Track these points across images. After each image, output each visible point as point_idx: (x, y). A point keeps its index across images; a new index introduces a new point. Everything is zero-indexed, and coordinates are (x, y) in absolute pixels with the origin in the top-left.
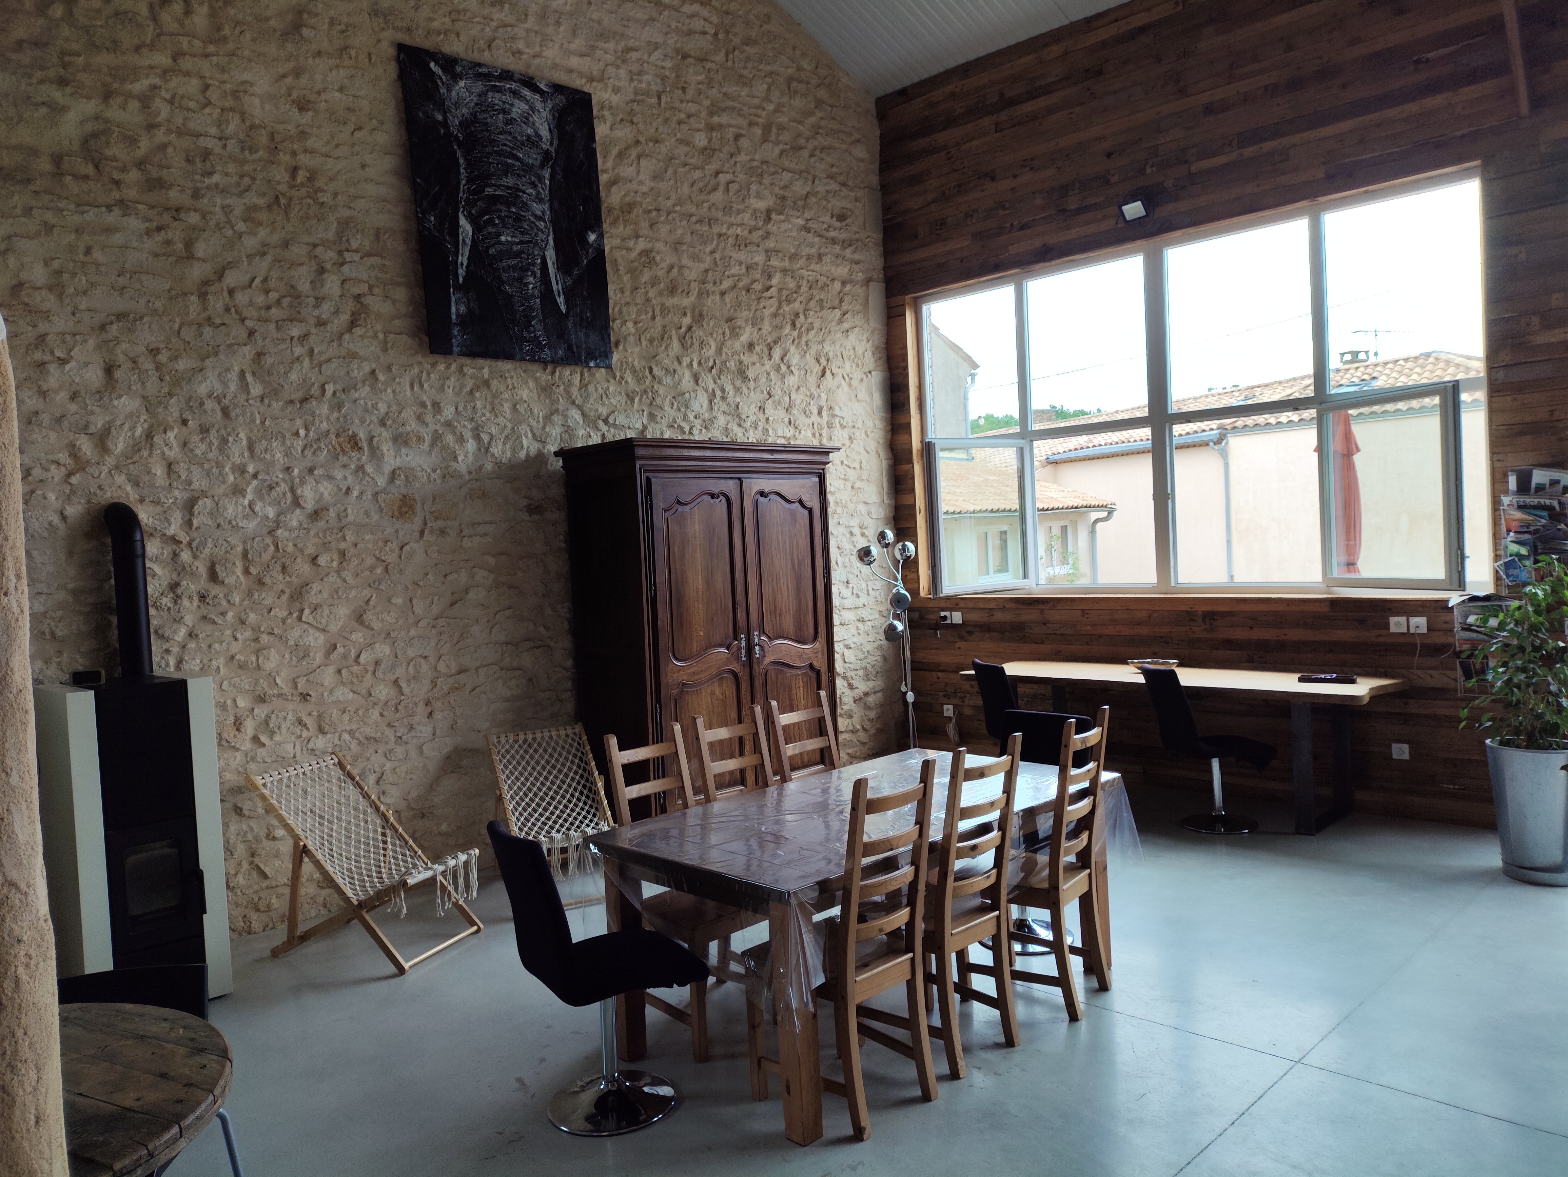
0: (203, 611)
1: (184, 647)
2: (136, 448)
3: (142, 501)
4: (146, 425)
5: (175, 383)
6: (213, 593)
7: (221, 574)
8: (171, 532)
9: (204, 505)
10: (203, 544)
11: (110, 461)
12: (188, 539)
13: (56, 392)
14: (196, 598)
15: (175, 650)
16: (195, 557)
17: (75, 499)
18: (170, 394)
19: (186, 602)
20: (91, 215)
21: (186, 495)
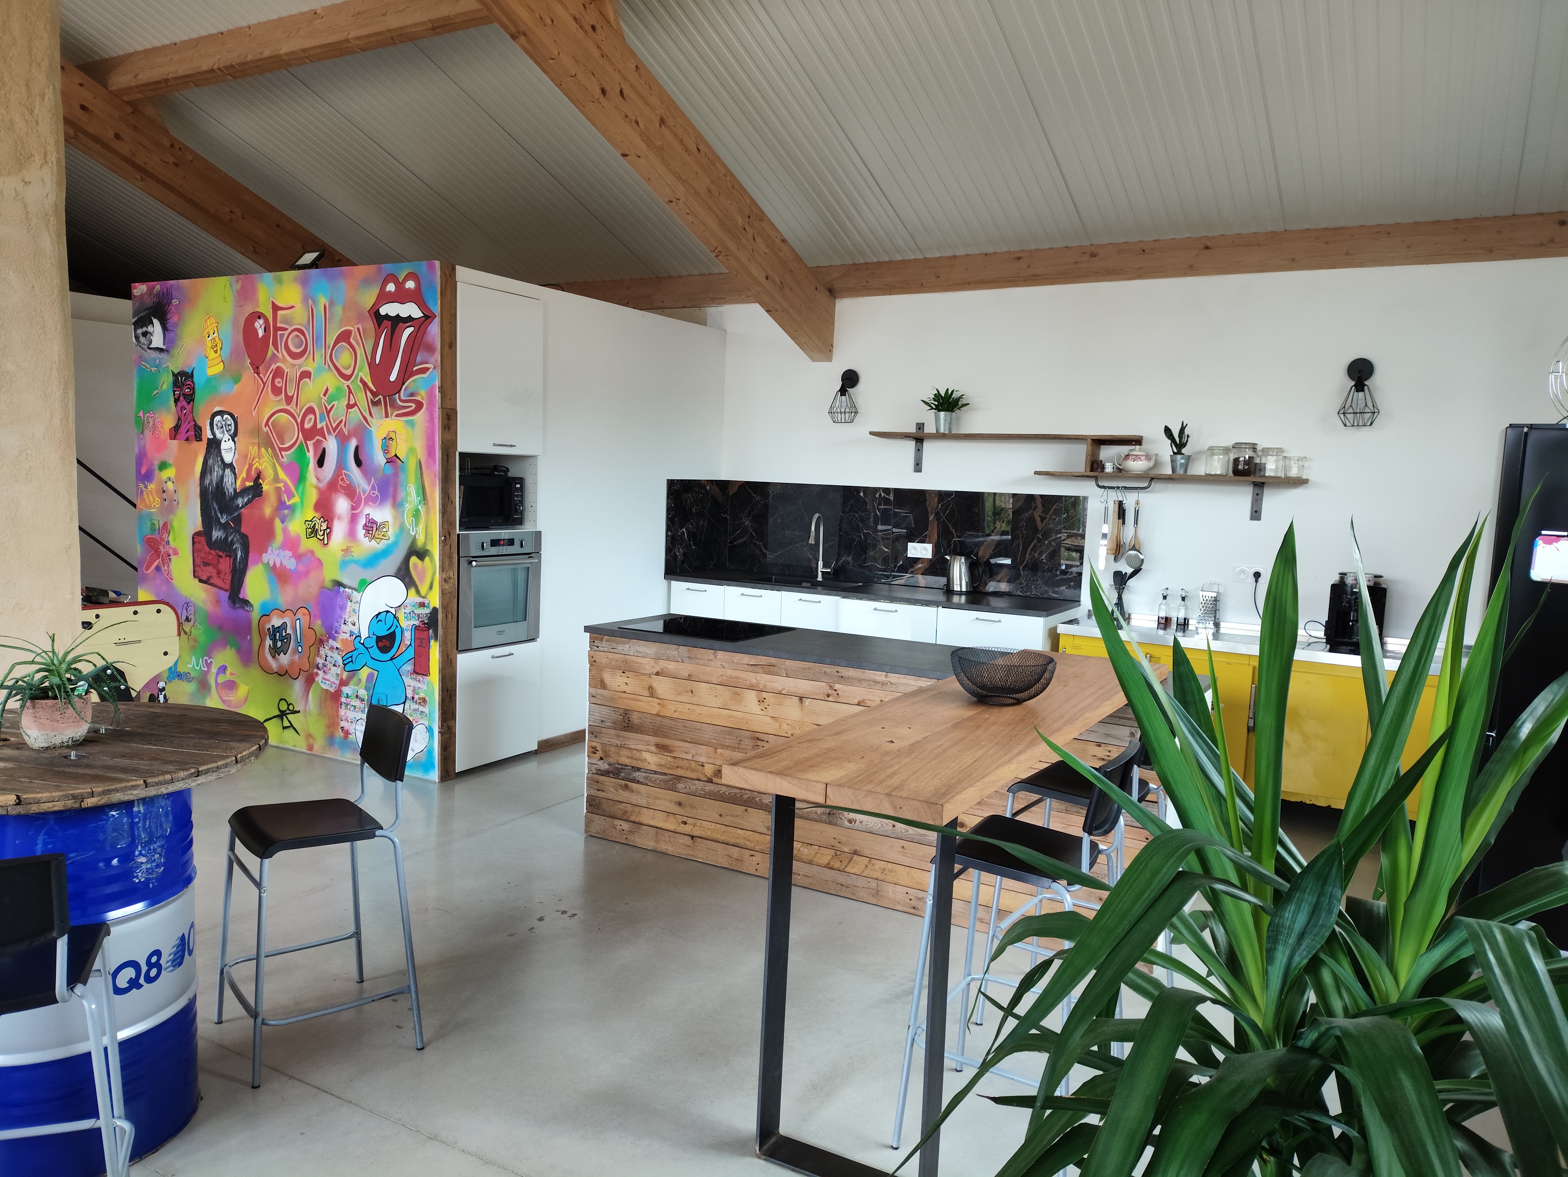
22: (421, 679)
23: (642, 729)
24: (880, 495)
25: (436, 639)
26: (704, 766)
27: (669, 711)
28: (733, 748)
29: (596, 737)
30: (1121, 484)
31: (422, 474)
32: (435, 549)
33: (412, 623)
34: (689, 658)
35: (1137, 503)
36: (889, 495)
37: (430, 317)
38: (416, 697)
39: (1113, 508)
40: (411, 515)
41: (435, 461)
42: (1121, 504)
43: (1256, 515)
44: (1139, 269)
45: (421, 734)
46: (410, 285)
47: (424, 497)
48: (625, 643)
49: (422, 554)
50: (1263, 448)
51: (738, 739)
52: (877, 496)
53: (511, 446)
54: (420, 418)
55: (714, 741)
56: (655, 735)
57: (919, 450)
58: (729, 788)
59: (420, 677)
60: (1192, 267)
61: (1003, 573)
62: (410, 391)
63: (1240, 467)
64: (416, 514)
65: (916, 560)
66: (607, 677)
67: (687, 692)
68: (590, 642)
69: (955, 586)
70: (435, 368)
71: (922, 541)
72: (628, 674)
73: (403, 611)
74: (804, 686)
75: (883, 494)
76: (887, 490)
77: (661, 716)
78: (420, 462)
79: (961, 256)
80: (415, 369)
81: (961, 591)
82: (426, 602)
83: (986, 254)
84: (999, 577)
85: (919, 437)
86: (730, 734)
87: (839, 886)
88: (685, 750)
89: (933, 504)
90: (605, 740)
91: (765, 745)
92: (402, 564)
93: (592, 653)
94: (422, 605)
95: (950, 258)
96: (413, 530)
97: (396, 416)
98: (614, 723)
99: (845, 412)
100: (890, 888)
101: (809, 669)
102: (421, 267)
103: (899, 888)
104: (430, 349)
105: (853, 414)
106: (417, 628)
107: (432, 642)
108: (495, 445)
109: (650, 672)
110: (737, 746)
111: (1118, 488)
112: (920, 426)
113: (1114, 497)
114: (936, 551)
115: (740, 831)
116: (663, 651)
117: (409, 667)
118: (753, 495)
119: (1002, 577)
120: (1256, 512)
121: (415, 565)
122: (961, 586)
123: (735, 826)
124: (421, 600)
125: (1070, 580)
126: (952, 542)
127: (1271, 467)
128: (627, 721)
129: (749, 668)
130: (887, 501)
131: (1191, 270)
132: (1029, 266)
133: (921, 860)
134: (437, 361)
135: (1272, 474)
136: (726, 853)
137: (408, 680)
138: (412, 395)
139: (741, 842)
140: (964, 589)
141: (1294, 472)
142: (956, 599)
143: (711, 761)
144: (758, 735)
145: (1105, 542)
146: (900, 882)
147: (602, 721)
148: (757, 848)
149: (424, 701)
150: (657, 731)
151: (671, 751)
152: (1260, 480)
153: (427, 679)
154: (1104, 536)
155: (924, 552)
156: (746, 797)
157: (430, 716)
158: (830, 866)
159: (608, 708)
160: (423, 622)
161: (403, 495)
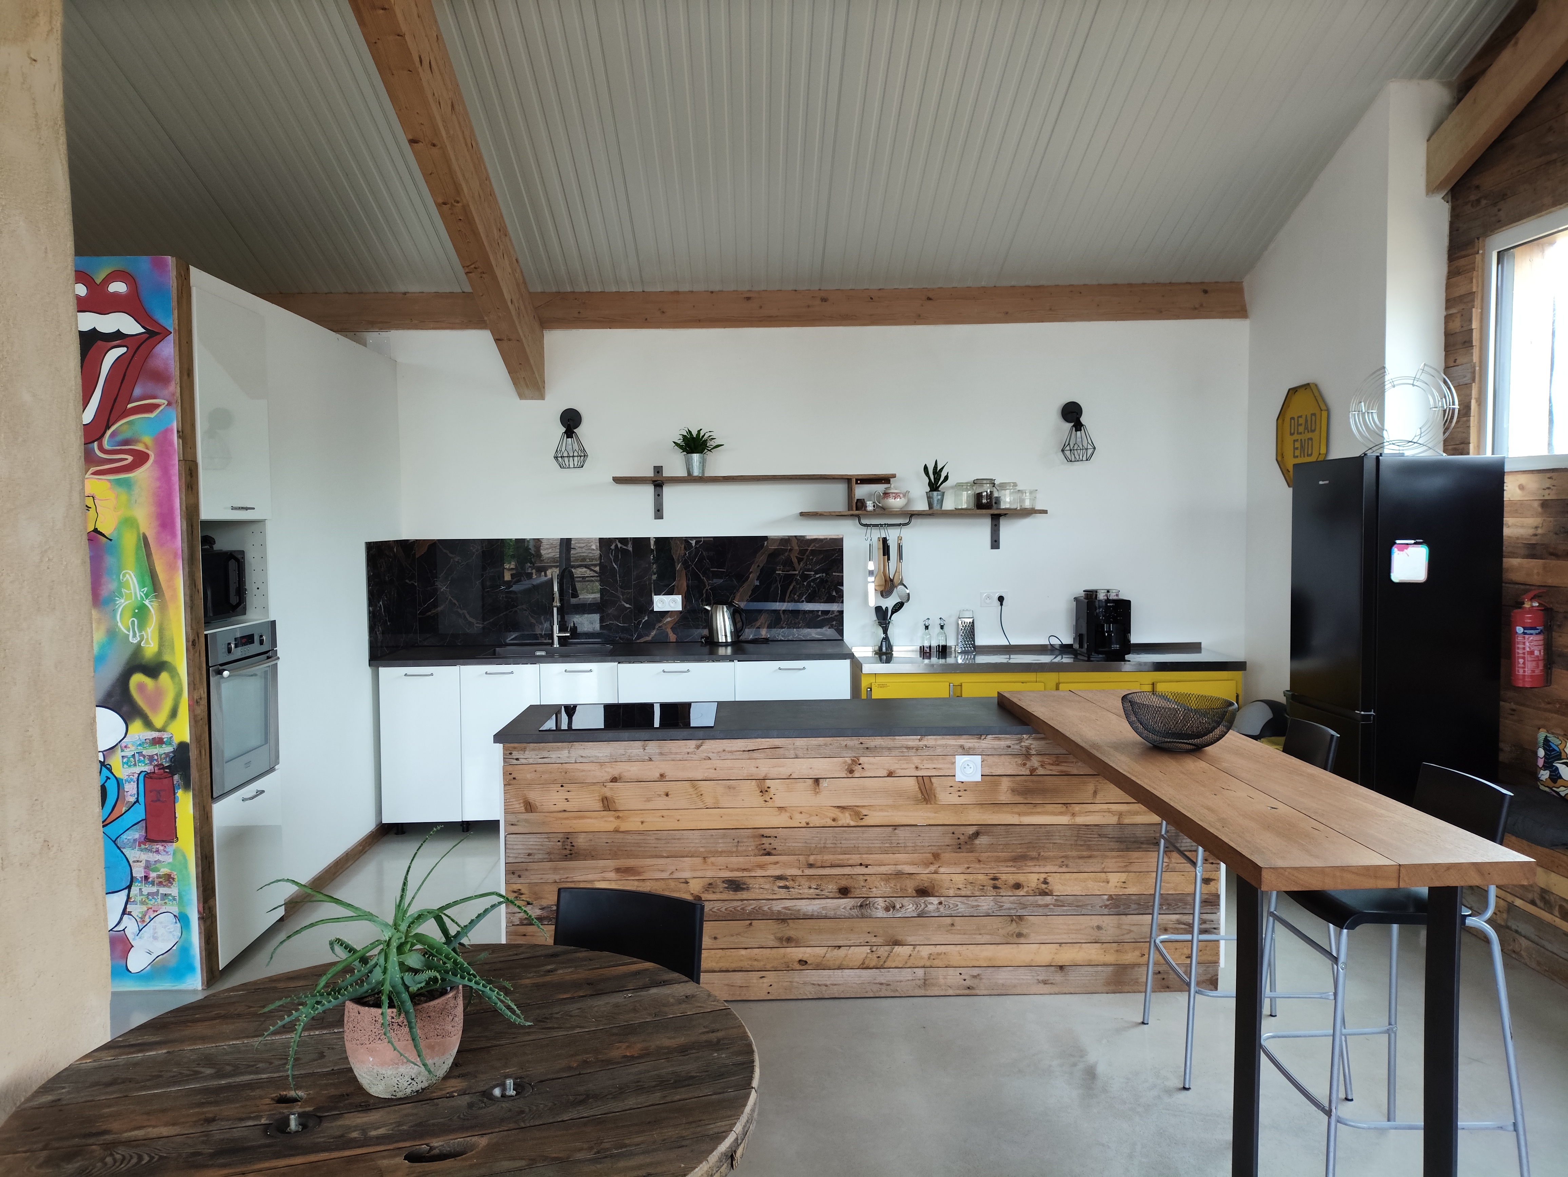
22: (161, 848)
23: (593, 853)
24: (616, 546)
25: (187, 786)
26: (687, 883)
27: (632, 824)
28: (729, 853)
29: (519, 876)
30: (883, 522)
31: (149, 555)
32: (180, 660)
33: (137, 770)
34: (661, 754)
35: (900, 539)
36: (626, 545)
37: (158, 334)
38: (153, 875)
39: (878, 546)
40: (128, 614)
41: (173, 535)
42: (885, 540)
43: (995, 544)
44: (871, 315)
45: (165, 927)
46: (118, 287)
47: (155, 587)
48: (562, 749)
49: (153, 669)
50: (1000, 483)
51: (736, 841)
52: (613, 547)
53: (247, 509)
54: (143, 475)
55: (702, 850)
56: (615, 855)
57: (659, 495)
58: (726, 903)
59: (156, 846)
60: (919, 316)
61: (762, 619)
62: (120, 438)
63: (984, 501)
64: (141, 613)
65: (664, 614)
66: (534, 796)
67: (660, 796)
68: (504, 754)
69: (720, 637)
70: (169, 404)
71: (670, 593)
72: (567, 787)
73: (119, 754)
74: (820, 766)
75: (619, 545)
76: (623, 541)
77: (623, 832)
78: (145, 538)
79: (684, 293)
80: (130, 406)
81: (726, 642)
82: (165, 736)
83: (712, 292)
84: (758, 623)
85: (658, 482)
86: (724, 837)
87: (879, 985)
88: (660, 867)
89: (678, 552)
90: (535, 879)
91: (772, 842)
92: (114, 686)
93: (510, 768)
94: (158, 742)
95: (672, 293)
96: (134, 636)
97: (93, 474)
98: (549, 853)
99: (573, 456)
100: (941, 972)
101: (825, 745)
102: (142, 265)
103: (951, 971)
104: (161, 378)
105: (582, 458)
106: (148, 776)
107: (180, 793)
108: (233, 508)
109: (603, 779)
110: (735, 849)
111: (881, 525)
112: (658, 470)
113: (876, 535)
114: (686, 601)
115: (743, 952)
116: (622, 752)
117: (136, 834)
118: (451, 555)
119: (762, 623)
120: (996, 541)
121: (141, 687)
122: (726, 636)
123: (736, 946)
124: (156, 735)
125: (832, 619)
126: (704, 591)
127: (1007, 500)
128: (569, 847)
129: (746, 754)
130: (625, 552)
131: (918, 319)
132: (761, 307)
133: (975, 934)
134: (173, 395)
135: (1008, 506)
136: (726, 982)
137: (132, 854)
138: (126, 442)
139: (746, 964)
140: (729, 640)
141: (1027, 504)
142: (722, 651)
143: (699, 874)
144: (762, 832)
145: (871, 579)
146: (951, 963)
147: (529, 855)
148: (768, 967)
149: (168, 879)
150: (615, 852)
151: (639, 874)
152: (996, 512)
153: (171, 847)
154: (871, 573)
155: (672, 605)
156: (750, 908)
157: (181, 900)
158: (865, 966)
159: (539, 836)
160: (160, 767)
161: (113, 586)
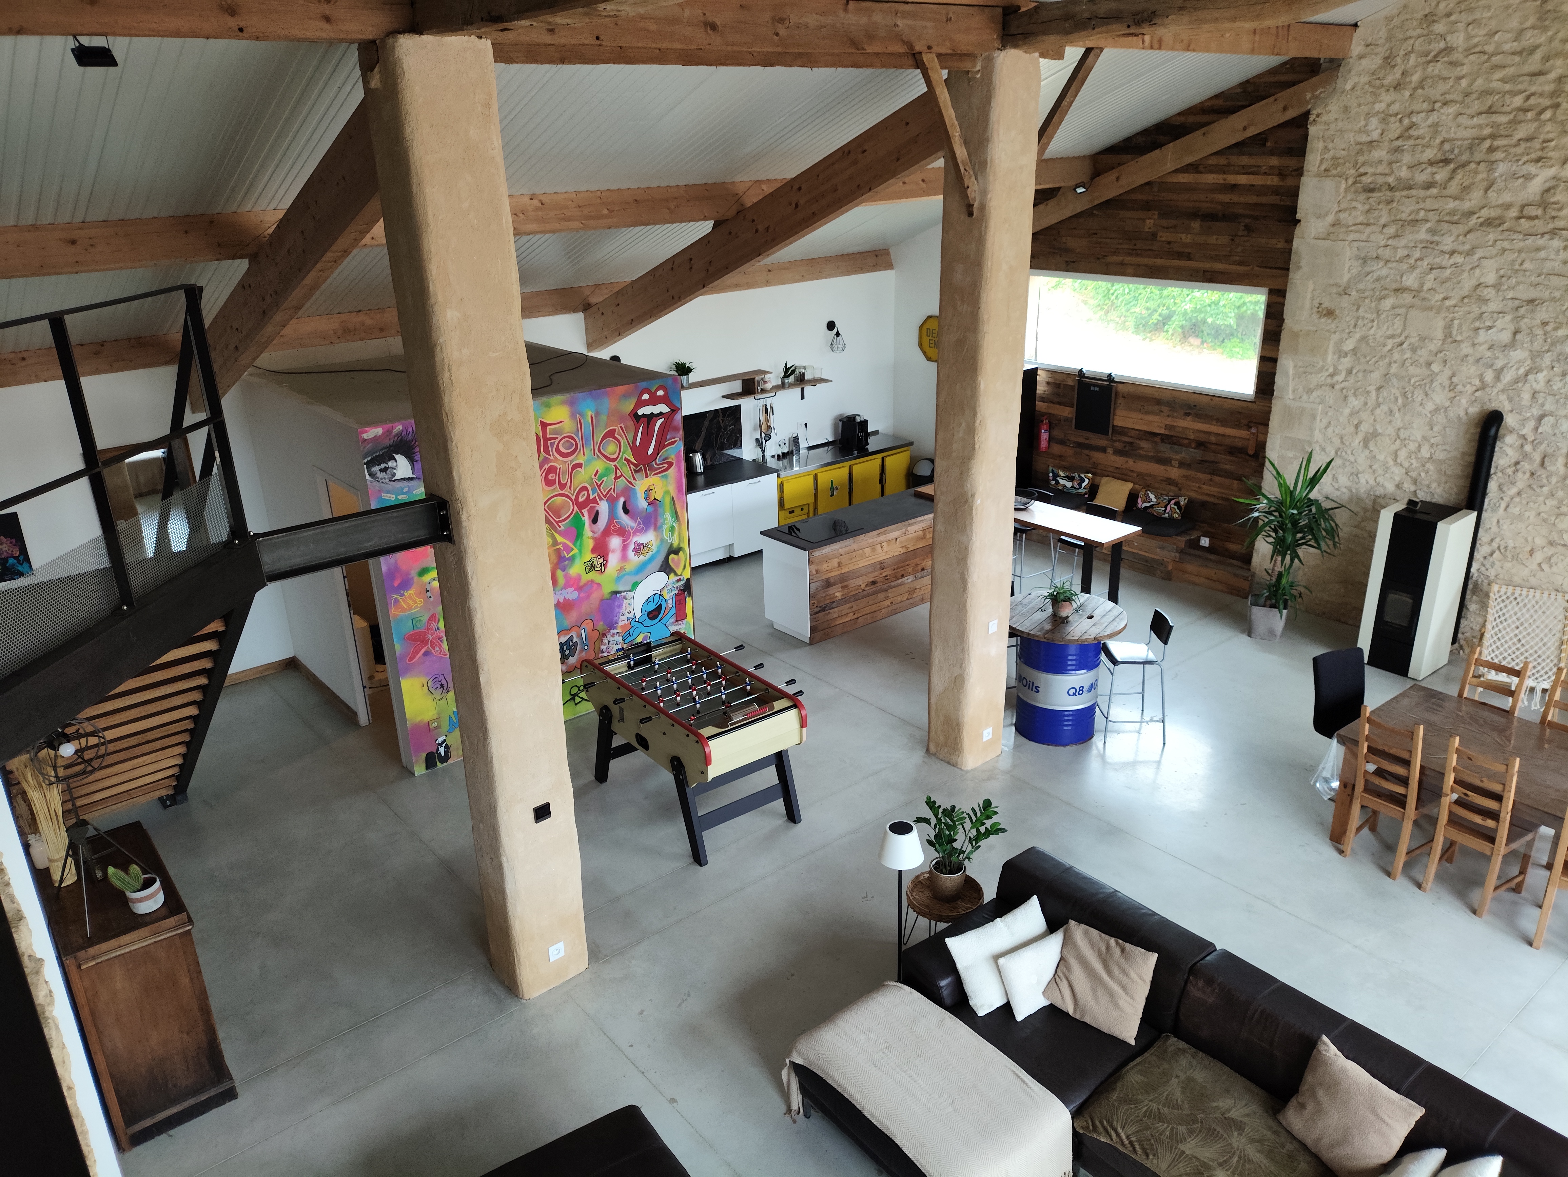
0: (1531, 481)
1: (1512, 499)
2: (1516, 381)
3: (1511, 411)
4: (1527, 368)
5: (1553, 344)
6: (1539, 473)
7: (1547, 463)
8: (1523, 432)
9: (1549, 421)
10: (1541, 443)
11: (1500, 386)
12: (1533, 438)
13: (1481, 345)
14: (1528, 474)
15: (1507, 499)
16: (1534, 450)
17: (1475, 404)
18: (1548, 351)
19: (1520, 474)
20: (1530, 241)
21: (1540, 413)
26: (861, 586)
29: (814, 598)
31: (674, 505)
34: (854, 542)
35: (771, 404)
39: (762, 409)
40: (668, 531)
42: (766, 406)
43: (803, 398)
46: (660, 393)
47: (677, 517)
48: (824, 549)
49: (677, 551)
50: (805, 367)
54: (672, 471)
55: (865, 573)
56: (841, 583)
59: (680, 622)
62: (663, 458)
63: (800, 377)
64: (672, 529)
66: (819, 568)
72: (828, 561)
74: (897, 534)
77: (844, 573)
78: (673, 498)
80: (666, 443)
82: (682, 577)
86: (871, 567)
90: (818, 597)
92: (663, 562)
94: (680, 580)
96: (670, 539)
97: (653, 475)
98: (822, 587)
106: (676, 595)
107: (687, 599)
111: (763, 398)
113: (762, 403)
121: (673, 560)
127: (809, 376)
128: (827, 584)
129: (877, 536)
141: (814, 376)
144: (881, 562)
147: (817, 589)
151: (847, 586)
152: (803, 382)
153: (685, 621)
159: (819, 581)
160: (681, 590)
161: (662, 521)
